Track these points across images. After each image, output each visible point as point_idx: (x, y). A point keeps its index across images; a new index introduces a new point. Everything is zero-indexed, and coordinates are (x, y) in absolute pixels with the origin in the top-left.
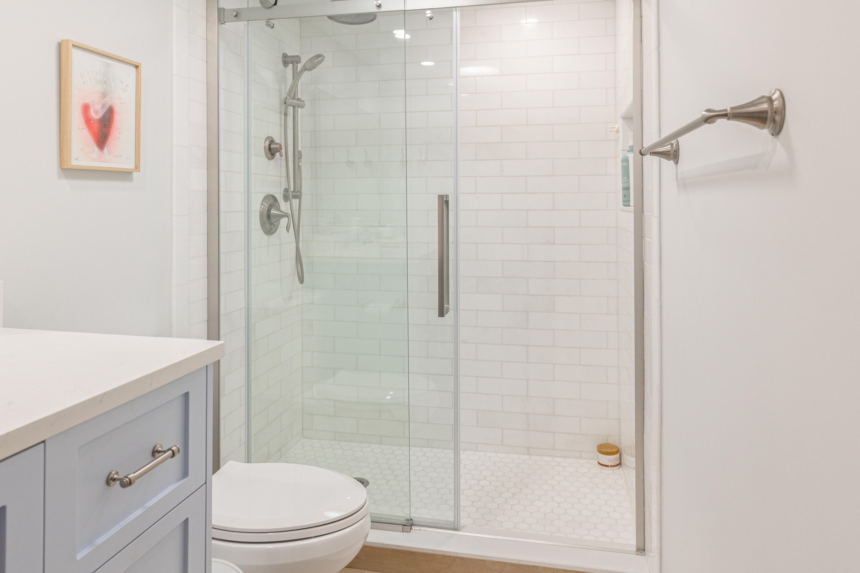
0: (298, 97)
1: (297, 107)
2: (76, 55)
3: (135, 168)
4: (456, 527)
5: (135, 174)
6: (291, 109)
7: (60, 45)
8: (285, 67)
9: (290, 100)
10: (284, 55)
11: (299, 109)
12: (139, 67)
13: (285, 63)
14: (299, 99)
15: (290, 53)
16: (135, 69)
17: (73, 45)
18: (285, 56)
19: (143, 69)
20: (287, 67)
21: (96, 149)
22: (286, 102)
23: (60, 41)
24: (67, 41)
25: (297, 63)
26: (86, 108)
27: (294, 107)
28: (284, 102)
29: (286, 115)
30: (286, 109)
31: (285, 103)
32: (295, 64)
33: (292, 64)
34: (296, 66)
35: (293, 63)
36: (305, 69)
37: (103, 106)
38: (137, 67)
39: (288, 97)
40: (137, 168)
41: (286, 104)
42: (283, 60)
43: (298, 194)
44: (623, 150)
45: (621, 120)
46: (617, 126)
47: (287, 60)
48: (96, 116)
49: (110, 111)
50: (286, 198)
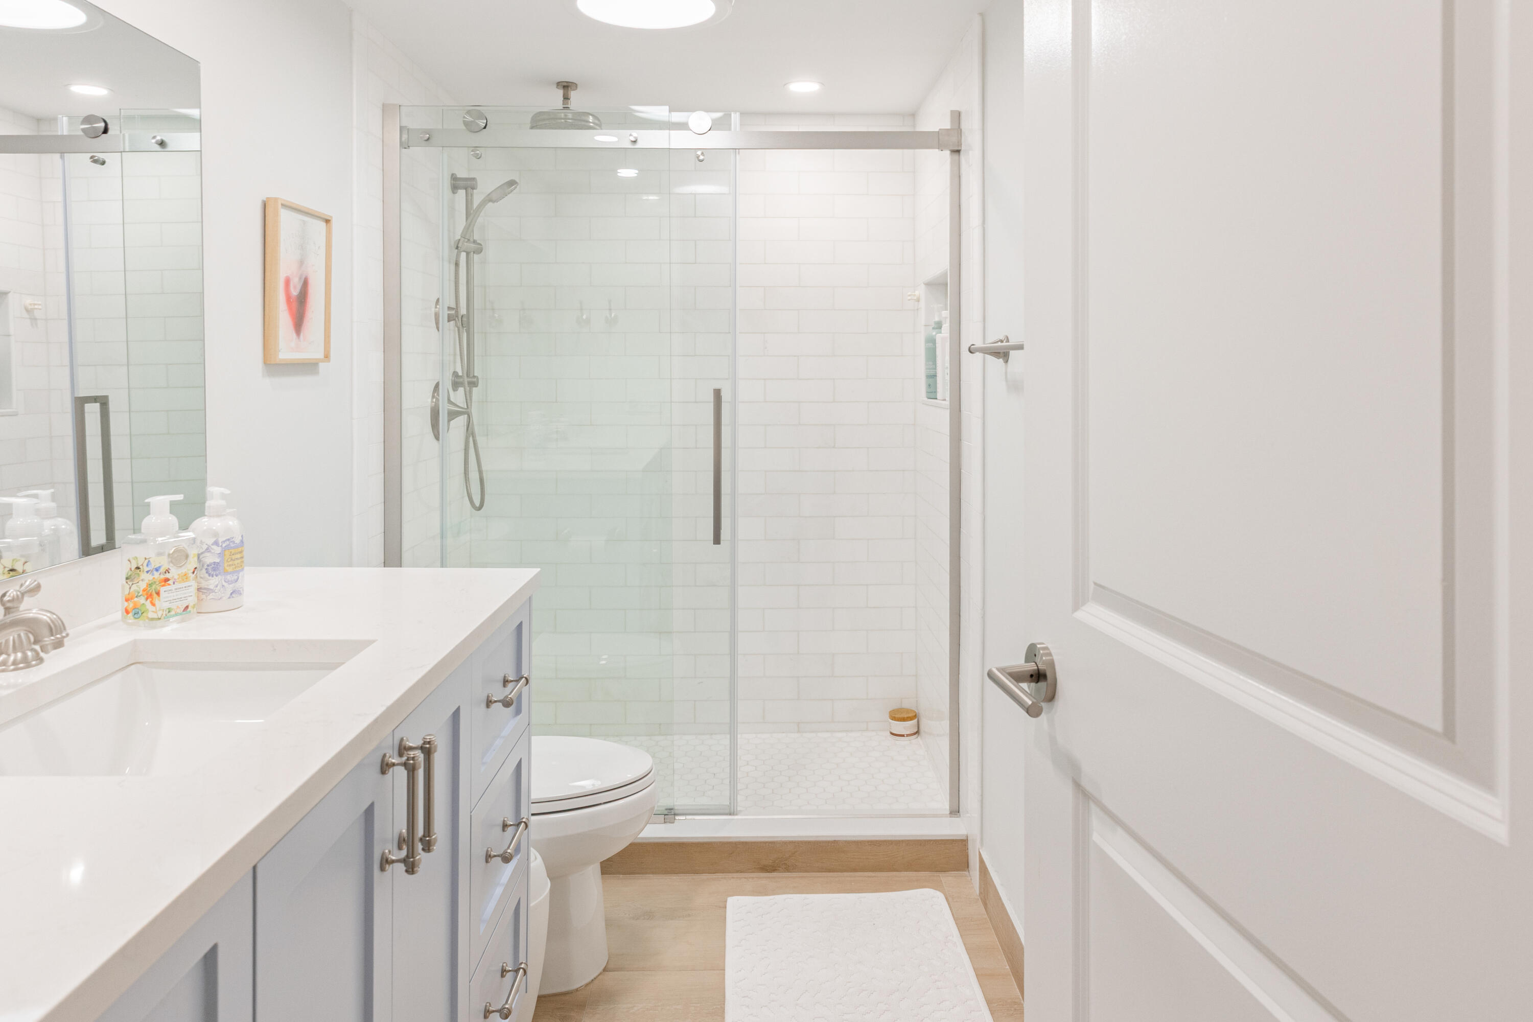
0: (475, 238)
1: (472, 253)
2: (285, 216)
3: (325, 357)
4: (732, 812)
5: (321, 365)
6: (463, 255)
7: (264, 206)
8: (454, 193)
9: (465, 244)
10: (454, 177)
11: (475, 255)
12: (331, 221)
13: (455, 188)
14: (475, 242)
15: (460, 175)
16: (325, 224)
17: (282, 205)
18: (454, 178)
19: (334, 224)
20: (456, 193)
21: (294, 335)
22: (460, 245)
23: (265, 200)
24: (276, 199)
25: (473, 188)
26: (287, 282)
27: (468, 254)
28: (456, 246)
29: (457, 264)
30: (458, 256)
31: (457, 248)
32: (470, 190)
33: (465, 190)
34: (471, 194)
35: (466, 188)
36: (489, 199)
37: (300, 278)
38: (327, 221)
39: (463, 239)
40: (327, 356)
41: (459, 248)
42: (451, 183)
43: (475, 380)
44: (926, 326)
45: (923, 286)
46: (917, 293)
47: (457, 184)
48: (295, 292)
49: (305, 284)
50: (456, 385)
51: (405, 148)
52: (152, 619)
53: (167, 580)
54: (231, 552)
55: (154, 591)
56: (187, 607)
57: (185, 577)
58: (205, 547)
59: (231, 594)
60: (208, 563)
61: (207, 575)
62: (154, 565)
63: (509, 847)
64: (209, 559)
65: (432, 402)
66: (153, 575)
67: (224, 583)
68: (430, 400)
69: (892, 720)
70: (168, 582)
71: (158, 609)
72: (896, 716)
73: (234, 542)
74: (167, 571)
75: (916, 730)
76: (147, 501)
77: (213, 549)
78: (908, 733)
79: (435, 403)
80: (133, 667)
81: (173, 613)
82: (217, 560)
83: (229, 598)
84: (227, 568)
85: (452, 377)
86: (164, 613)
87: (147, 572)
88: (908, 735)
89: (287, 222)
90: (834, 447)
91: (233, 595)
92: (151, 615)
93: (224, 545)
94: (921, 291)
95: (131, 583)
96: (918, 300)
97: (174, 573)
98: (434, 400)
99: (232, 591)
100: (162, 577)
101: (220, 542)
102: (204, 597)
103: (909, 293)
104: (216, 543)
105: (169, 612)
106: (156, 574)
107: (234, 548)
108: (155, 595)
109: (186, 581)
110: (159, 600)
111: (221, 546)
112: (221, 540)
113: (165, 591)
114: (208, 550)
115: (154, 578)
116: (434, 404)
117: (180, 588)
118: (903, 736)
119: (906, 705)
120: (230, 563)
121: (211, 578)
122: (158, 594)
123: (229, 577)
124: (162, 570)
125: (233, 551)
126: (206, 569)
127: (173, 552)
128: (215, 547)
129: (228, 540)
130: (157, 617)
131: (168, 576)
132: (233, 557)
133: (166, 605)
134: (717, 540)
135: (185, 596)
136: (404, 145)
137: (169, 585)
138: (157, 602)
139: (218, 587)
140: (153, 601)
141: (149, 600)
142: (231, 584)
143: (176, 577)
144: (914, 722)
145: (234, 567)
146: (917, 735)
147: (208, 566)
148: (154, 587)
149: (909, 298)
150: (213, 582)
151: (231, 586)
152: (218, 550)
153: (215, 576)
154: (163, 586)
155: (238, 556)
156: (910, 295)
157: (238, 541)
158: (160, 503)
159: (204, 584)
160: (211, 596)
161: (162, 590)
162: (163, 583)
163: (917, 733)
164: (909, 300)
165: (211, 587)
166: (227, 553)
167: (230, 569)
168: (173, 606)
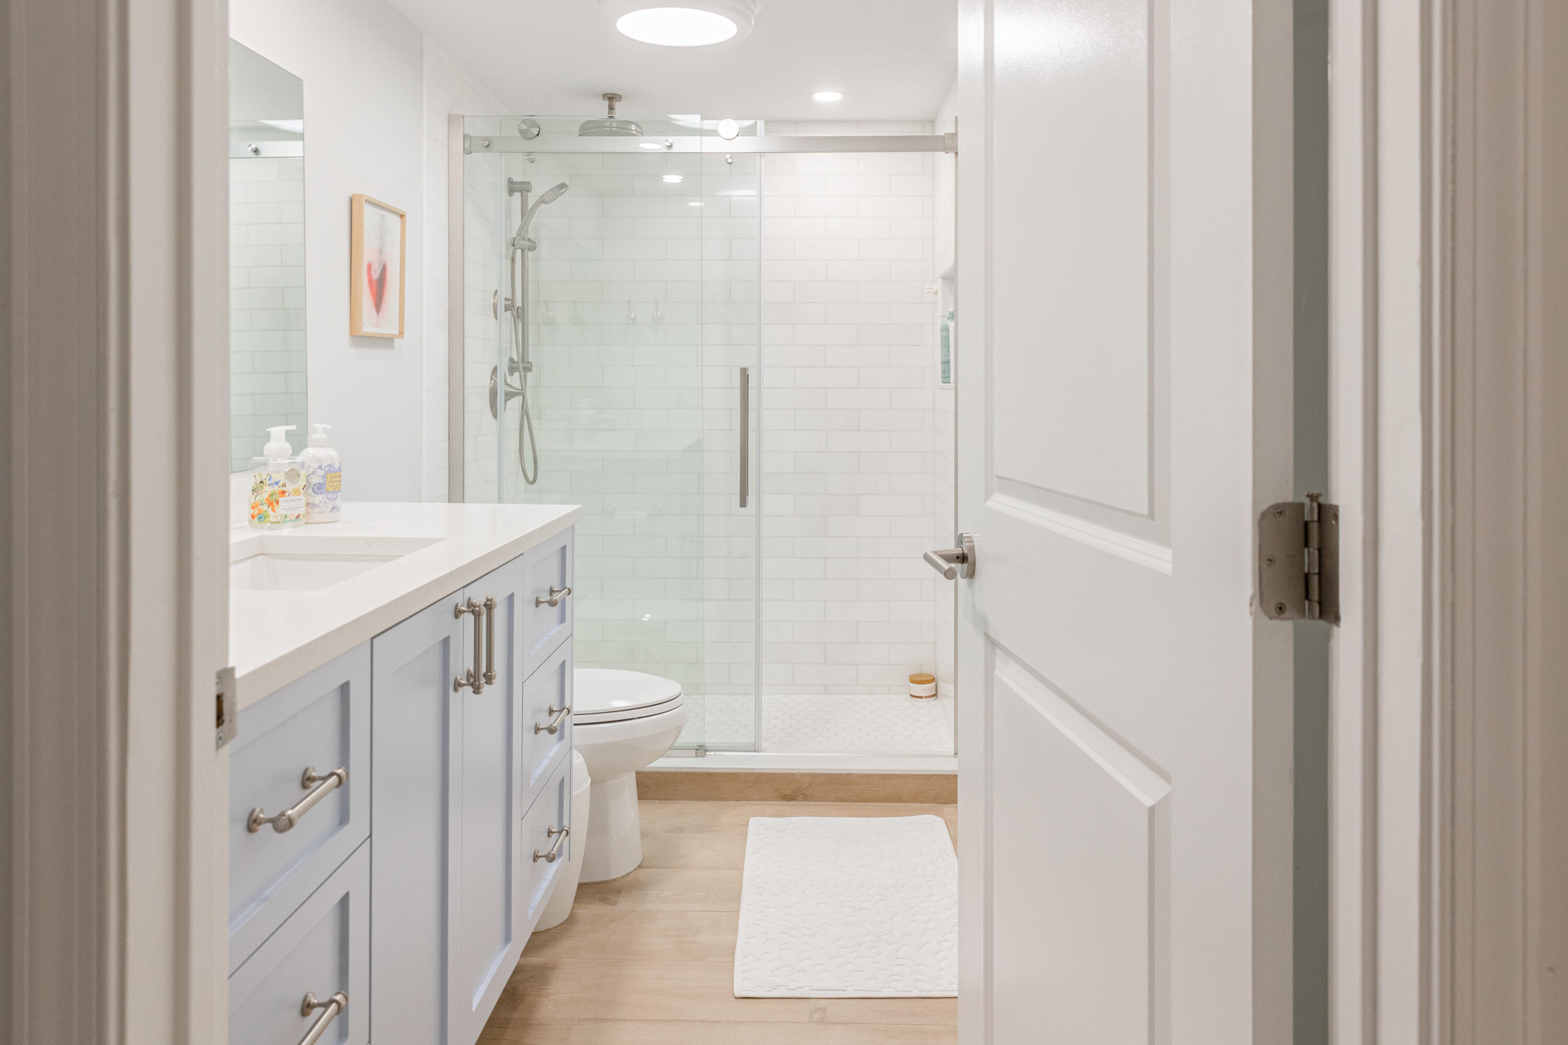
0: (529, 237)
1: (527, 250)
2: (368, 210)
3: (399, 334)
4: (757, 750)
5: (397, 341)
6: (519, 252)
7: (351, 201)
8: (510, 195)
9: (521, 241)
10: (510, 180)
11: (529, 252)
12: (405, 217)
13: (511, 191)
14: (529, 240)
15: (516, 179)
16: (400, 218)
17: (366, 200)
18: (510, 182)
19: (408, 218)
20: (512, 196)
21: (375, 312)
22: (516, 243)
23: (352, 195)
24: (361, 196)
25: (528, 191)
26: (370, 267)
27: (523, 251)
28: (512, 243)
29: (513, 260)
30: (514, 252)
31: (513, 245)
32: (525, 193)
33: (520, 193)
34: (526, 197)
35: (521, 191)
36: (542, 201)
37: (380, 264)
38: (402, 216)
39: (518, 237)
40: (401, 333)
41: (515, 246)
42: (508, 187)
43: (529, 365)
44: (942, 316)
45: (940, 280)
46: (935, 286)
47: (513, 187)
48: (375, 276)
49: (384, 269)
50: (512, 370)
51: (468, 154)
52: (273, 523)
53: (284, 492)
54: (332, 475)
55: (274, 501)
56: (299, 516)
57: (297, 492)
58: (312, 470)
59: (332, 510)
60: (314, 483)
61: (313, 493)
62: (274, 479)
63: (554, 723)
64: (315, 480)
65: (491, 383)
66: (274, 487)
67: (326, 500)
68: (488, 382)
69: (912, 683)
70: (285, 494)
71: (277, 514)
72: (915, 679)
73: (334, 468)
74: (284, 485)
75: (934, 693)
76: (268, 430)
77: (317, 472)
78: (927, 695)
79: (494, 384)
80: (259, 557)
81: (288, 519)
82: (321, 481)
83: (330, 512)
84: (329, 488)
85: (509, 362)
86: (282, 518)
87: (269, 485)
88: (926, 697)
89: (370, 215)
90: (859, 430)
91: (333, 510)
92: (272, 519)
93: (326, 470)
94: (938, 285)
95: (256, 494)
96: (936, 293)
97: (289, 488)
98: (493, 382)
99: (332, 507)
100: (281, 489)
101: (323, 467)
102: (311, 510)
103: (928, 287)
104: (320, 467)
105: (285, 518)
106: (276, 487)
107: (333, 472)
108: (275, 504)
109: (298, 495)
110: (278, 507)
111: (324, 470)
112: (324, 465)
113: (282, 501)
114: (314, 473)
115: (274, 490)
116: (492, 385)
117: (293, 500)
118: (921, 697)
119: (926, 670)
120: (332, 484)
121: (316, 495)
122: (277, 502)
123: (330, 495)
124: (281, 484)
125: (333, 475)
126: (313, 488)
127: (288, 471)
128: (319, 471)
129: (330, 465)
130: (276, 521)
131: (284, 489)
132: (334, 480)
133: (283, 512)
134: (743, 504)
135: (298, 506)
136: (467, 152)
137: (286, 496)
138: (277, 510)
139: (322, 503)
140: (274, 508)
141: (270, 507)
142: (332, 501)
143: (291, 491)
144: (933, 684)
145: (334, 487)
146: (935, 697)
147: (314, 485)
148: (274, 497)
149: (928, 291)
150: (318, 499)
151: (332, 503)
152: (322, 473)
153: (319, 495)
154: (281, 496)
155: (337, 479)
156: (928, 289)
157: (337, 467)
158: (278, 432)
159: (311, 500)
160: (317, 510)
161: (281, 499)
162: (281, 495)
163: (935, 695)
164: (928, 293)
165: (316, 502)
166: (329, 476)
167: (331, 489)
168: (288, 513)
